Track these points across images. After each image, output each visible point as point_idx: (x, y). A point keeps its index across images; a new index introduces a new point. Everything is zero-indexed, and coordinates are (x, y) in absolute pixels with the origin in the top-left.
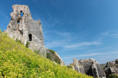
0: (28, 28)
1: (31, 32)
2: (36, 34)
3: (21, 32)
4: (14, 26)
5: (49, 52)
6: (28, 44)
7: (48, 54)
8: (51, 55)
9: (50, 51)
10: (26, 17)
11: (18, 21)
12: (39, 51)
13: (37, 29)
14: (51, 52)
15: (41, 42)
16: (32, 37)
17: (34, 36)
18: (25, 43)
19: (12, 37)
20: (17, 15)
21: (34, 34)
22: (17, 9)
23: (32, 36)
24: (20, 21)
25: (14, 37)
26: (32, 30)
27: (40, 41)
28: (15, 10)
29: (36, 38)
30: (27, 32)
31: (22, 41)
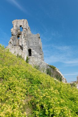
0: (28, 43)
1: (31, 47)
2: (36, 49)
3: (22, 48)
4: (15, 42)
5: (49, 68)
6: (28, 60)
7: (48, 70)
8: (52, 71)
9: (50, 66)
10: (25, 31)
11: (18, 37)
12: (39, 66)
13: (37, 43)
14: (52, 68)
15: (41, 57)
16: (32, 52)
17: (34, 51)
18: (25, 59)
19: (13, 52)
20: (17, 30)
21: (33, 49)
22: (17, 24)
23: (32, 51)
24: (20, 36)
25: (15, 52)
26: (31, 45)
27: (39, 56)
28: (14, 26)
29: (36, 53)
30: (27, 47)
31: (23, 56)
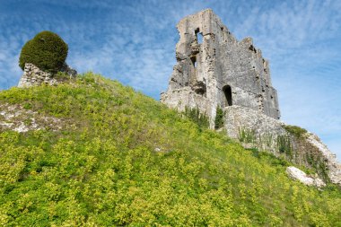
0: (219, 70)
1: (228, 80)
2: (243, 84)
3: (202, 90)
4: (185, 75)
5: (284, 133)
6: (221, 117)
7: (281, 140)
8: (293, 145)
9: (287, 129)
10: (208, 41)
11: (194, 60)
12: (254, 132)
13: (245, 65)
14: (292, 133)
15: (260, 104)
16: (233, 95)
17: (237, 89)
18: (213, 114)
20: (188, 45)
21: (237, 85)
22: (187, 28)
23: (233, 90)
24: (197, 56)
25: (180, 103)
26: (229, 73)
27: (255, 102)
28: (182, 34)
29: (244, 95)
30: (216, 83)
31: (202, 110)
